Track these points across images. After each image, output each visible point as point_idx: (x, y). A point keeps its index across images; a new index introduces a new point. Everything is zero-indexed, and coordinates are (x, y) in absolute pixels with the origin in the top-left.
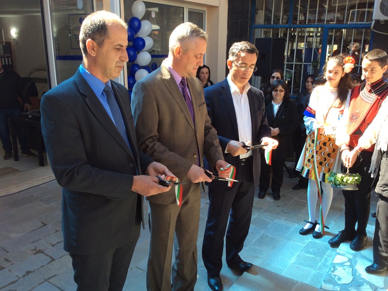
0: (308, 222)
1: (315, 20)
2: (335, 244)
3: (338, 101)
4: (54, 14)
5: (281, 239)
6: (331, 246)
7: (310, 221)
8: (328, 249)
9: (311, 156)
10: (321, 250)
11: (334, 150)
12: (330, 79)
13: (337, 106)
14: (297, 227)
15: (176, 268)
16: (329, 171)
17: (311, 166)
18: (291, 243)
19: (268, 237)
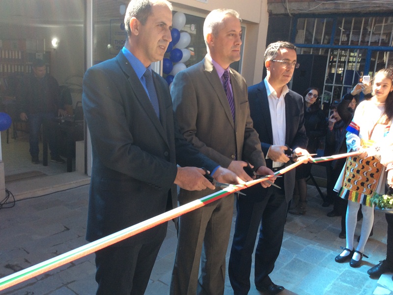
0: (346, 249)
1: (358, 41)
2: (375, 275)
3: (385, 117)
4: (96, 26)
5: (315, 265)
6: (370, 277)
7: (347, 247)
8: (367, 280)
9: (352, 175)
10: (359, 280)
11: (378, 171)
12: (378, 92)
13: (384, 122)
14: (332, 253)
15: (201, 282)
16: (371, 193)
17: (351, 187)
18: (326, 270)
19: (301, 261)
